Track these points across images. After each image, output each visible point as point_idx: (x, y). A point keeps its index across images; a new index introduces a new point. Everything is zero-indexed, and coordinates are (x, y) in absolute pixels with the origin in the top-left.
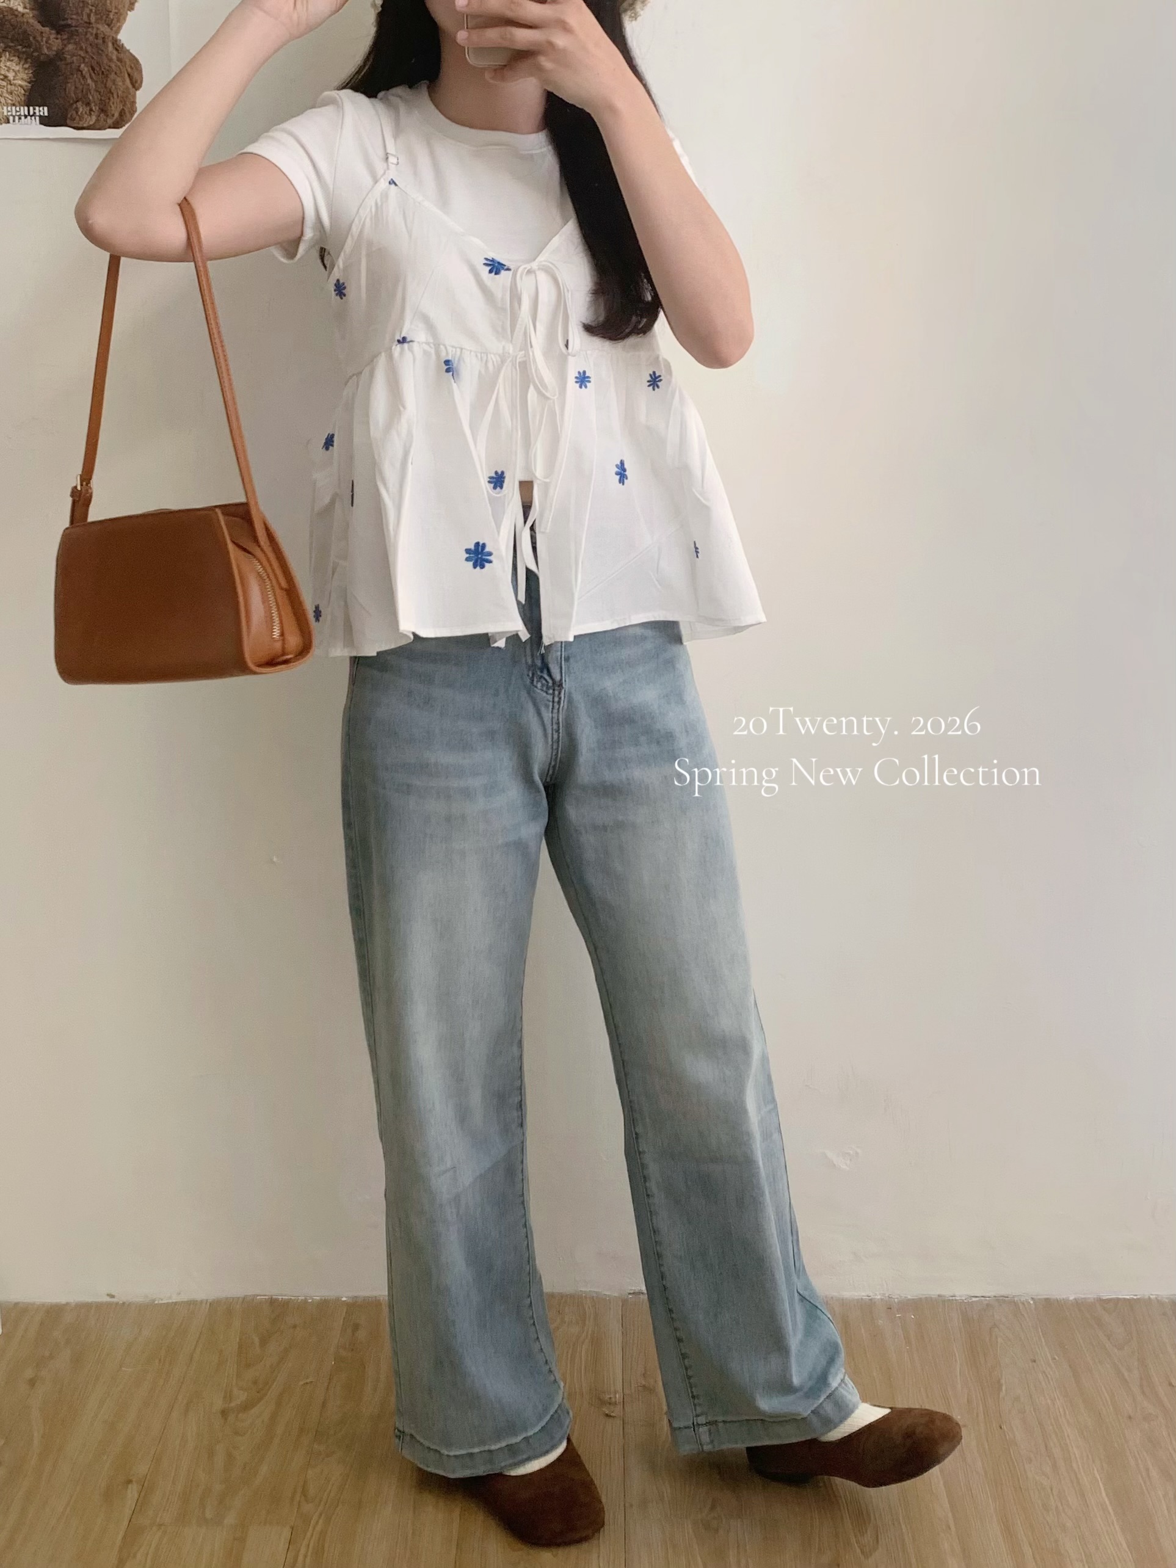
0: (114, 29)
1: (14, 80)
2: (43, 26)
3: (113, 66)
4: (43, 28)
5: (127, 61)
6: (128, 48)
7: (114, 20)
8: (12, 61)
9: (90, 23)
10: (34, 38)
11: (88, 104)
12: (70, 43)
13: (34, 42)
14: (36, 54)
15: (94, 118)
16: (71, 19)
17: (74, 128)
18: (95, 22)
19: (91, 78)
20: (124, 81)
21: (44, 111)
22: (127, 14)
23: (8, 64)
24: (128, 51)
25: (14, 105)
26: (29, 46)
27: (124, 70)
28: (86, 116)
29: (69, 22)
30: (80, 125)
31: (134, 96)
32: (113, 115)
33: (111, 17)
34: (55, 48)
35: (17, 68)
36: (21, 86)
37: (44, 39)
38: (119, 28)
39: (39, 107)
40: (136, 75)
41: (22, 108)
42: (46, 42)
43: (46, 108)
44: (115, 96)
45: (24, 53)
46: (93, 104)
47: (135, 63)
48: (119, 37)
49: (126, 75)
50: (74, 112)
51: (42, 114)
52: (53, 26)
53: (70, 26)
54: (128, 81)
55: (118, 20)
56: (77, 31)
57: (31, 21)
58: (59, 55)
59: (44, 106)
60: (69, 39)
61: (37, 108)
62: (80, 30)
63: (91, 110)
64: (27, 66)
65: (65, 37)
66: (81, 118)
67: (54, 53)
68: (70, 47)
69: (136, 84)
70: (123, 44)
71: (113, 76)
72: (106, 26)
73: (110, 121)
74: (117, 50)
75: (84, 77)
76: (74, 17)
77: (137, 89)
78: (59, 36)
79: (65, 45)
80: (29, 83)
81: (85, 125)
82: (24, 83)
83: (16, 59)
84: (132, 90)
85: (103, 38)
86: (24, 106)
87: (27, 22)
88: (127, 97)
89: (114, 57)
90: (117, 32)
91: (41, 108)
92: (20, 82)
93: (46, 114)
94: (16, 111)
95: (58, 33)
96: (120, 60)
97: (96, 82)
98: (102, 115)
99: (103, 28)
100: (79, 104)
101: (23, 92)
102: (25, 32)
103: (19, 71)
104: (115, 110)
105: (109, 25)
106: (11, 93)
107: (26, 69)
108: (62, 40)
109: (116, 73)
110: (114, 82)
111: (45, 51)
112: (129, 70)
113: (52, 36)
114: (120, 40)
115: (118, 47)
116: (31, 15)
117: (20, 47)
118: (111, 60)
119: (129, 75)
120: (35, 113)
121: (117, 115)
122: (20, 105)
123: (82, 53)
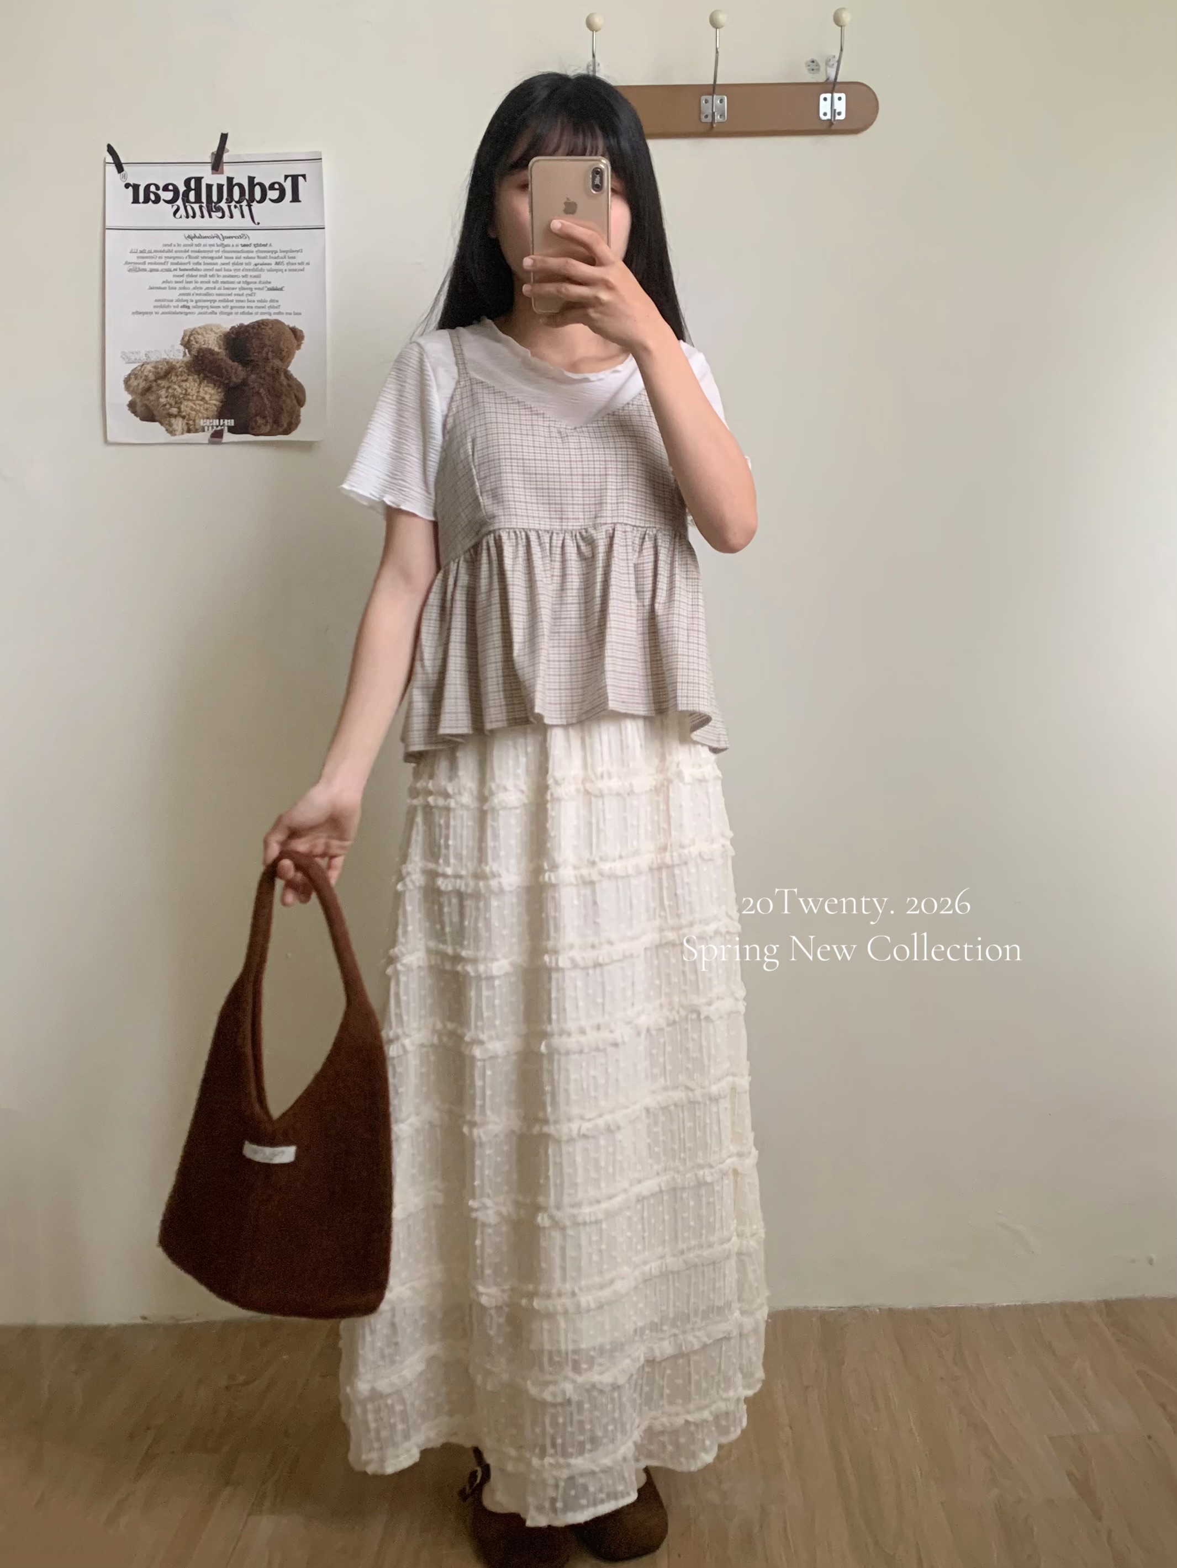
0: (286, 363)
1: (211, 399)
2: (233, 361)
3: (284, 390)
4: (233, 363)
5: (294, 386)
6: (295, 377)
7: (285, 356)
8: (208, 386)
9: (268, 359)
10: (227, 371)
11: (264, 417)
12: (252, 374)
13: (225, 372)
14: (226, 382)
15: (269, 427)
16: (255, 356)
17: (253, 434)
18: (272, 359)
19: (267, 398)
20: (292, 401)
21: (231, 422)
22: (294, 353)
23: (206, 389)
24: (296, 379)
25: (208, 418)
26: (222, 376)
27: (292, 392)
28: (263, 427)
29: (252, 358)
30: (258, 433)
31: (299, 411)
32: (283, 425)
33: (284, 354)
34: (241, 377)
35: (213, 392)
36: (215, 405)
37: (234, 371)
38: (290, 362)
39: (228, 419)
40: (300, 395)
41: (214, 420)
42: (236, 373)
43: (233, 421)
44: (285, 411)
45: (217, 381)
46: (268, 418)
47: (300, 388)
48: (289, 369)
49: (293, 397)
50: (254, 423)
51: (229, 424)
52: (240, 362)
53: (252, 361)
54: (295, 402)
55: (289, 357)
56: (258, 365)
57: (224, 358)
58: (244, 383)
59: (231, 419)
60: (252, 371)
61: (226, 421)
62: (260, 364)
63: (267, 422)
64: (220, 390)
65: (248, 369)
66: (259, 427)
67: (239, 381)
68: (253, 376)
69: (301, 402)
70: (292, 375)
71: (284, 398)
72: (279, 360)
73: (281, 430)
74: (288, 379)
75: (262, 398)
76: (255, 354)
77: (302, 406)
78: (245, 368)
79: (250, 376)
80: (221, 402)
81: (262, 432)
82: (217, 403)
83: (212, 385)
84: (297, 407)
85: (278, 372)
86: (216, 418)
87: (222, 359)
88: (294, 412)
89: (285, 383)
90: (288, 366)
91: (229, 421)
92: (214, 402)
93: (233, 424)
94: (210, 423)
95: (244, 367)
96: (289, 386)
97: (271, 402)
98: (275, 426)
99: (277, 363)
100: (258, 418)
101: (216, 409)
102: (219, 366)
103: (214, 394)
104: (285, 421)
105: (281, 360)
106: (207, 410)
107: (219, 393)
108: (247, 372)
109: (286, 395)
110: (284, 401)
111: (234, 379)
112: (296, 392)
113: (240, 368)
114: (289, 371)
115: (289, 376)
116: (224, 354)
117: (214, 377)
118: (282, 385)
119: (296, 396)
120: (224, 424)
121: (285, 425)
122: (213, 418)
123: (262, 382)
